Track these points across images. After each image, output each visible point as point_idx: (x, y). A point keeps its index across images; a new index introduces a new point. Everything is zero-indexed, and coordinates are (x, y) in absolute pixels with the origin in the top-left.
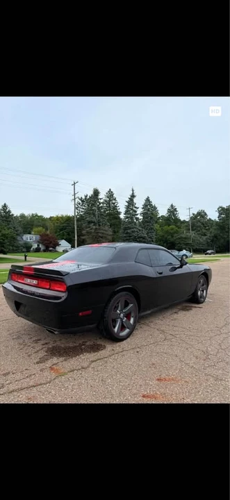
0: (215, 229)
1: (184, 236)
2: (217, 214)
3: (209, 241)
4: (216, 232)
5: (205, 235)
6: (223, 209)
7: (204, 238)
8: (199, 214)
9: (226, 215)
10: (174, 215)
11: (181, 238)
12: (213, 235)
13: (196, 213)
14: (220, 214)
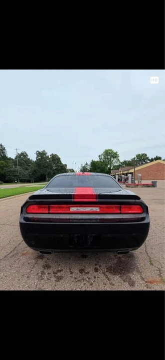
0: (34, 166)
1: (12, 169)
2: (36, 156)
3: (31, 174)
4: (35, 168)
5: (27, 170)
6: (39, 153)
7: (27, 171)
8: (22, 154)
9: (41, 157)
10: (3, 153)
11: (11, 171)
12: (33, 170)
13: (20, 153)
14: (38, 156)
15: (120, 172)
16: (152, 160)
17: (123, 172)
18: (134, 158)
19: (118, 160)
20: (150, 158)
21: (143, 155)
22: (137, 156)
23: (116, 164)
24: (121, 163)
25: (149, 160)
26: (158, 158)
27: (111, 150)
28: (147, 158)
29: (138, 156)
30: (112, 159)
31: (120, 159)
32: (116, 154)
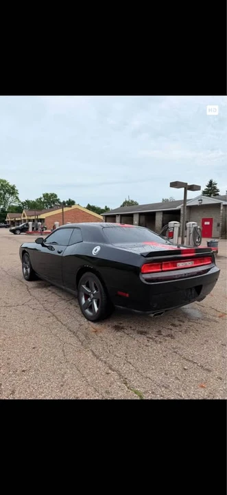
15: (24, 216)
16: (64, 204)
17: (29, 218)
18: (40, 199)
19: (17, 198)
20: (62, 201)
21: (52, 195)
22: (44, 196)
23: (14, 204)
24: (22, 203)
25: (60, 203)
26: (71, 203)
27: (5, 181)
28: (58, 200)
29: (46, 196)
30: (7, 195)
31: (19, 196)
32: (13, 188)
